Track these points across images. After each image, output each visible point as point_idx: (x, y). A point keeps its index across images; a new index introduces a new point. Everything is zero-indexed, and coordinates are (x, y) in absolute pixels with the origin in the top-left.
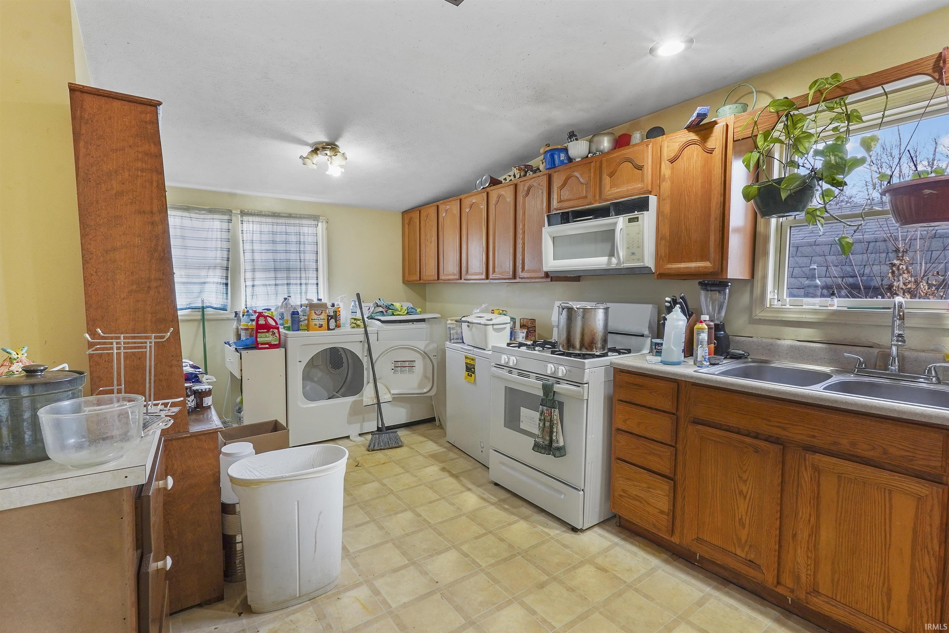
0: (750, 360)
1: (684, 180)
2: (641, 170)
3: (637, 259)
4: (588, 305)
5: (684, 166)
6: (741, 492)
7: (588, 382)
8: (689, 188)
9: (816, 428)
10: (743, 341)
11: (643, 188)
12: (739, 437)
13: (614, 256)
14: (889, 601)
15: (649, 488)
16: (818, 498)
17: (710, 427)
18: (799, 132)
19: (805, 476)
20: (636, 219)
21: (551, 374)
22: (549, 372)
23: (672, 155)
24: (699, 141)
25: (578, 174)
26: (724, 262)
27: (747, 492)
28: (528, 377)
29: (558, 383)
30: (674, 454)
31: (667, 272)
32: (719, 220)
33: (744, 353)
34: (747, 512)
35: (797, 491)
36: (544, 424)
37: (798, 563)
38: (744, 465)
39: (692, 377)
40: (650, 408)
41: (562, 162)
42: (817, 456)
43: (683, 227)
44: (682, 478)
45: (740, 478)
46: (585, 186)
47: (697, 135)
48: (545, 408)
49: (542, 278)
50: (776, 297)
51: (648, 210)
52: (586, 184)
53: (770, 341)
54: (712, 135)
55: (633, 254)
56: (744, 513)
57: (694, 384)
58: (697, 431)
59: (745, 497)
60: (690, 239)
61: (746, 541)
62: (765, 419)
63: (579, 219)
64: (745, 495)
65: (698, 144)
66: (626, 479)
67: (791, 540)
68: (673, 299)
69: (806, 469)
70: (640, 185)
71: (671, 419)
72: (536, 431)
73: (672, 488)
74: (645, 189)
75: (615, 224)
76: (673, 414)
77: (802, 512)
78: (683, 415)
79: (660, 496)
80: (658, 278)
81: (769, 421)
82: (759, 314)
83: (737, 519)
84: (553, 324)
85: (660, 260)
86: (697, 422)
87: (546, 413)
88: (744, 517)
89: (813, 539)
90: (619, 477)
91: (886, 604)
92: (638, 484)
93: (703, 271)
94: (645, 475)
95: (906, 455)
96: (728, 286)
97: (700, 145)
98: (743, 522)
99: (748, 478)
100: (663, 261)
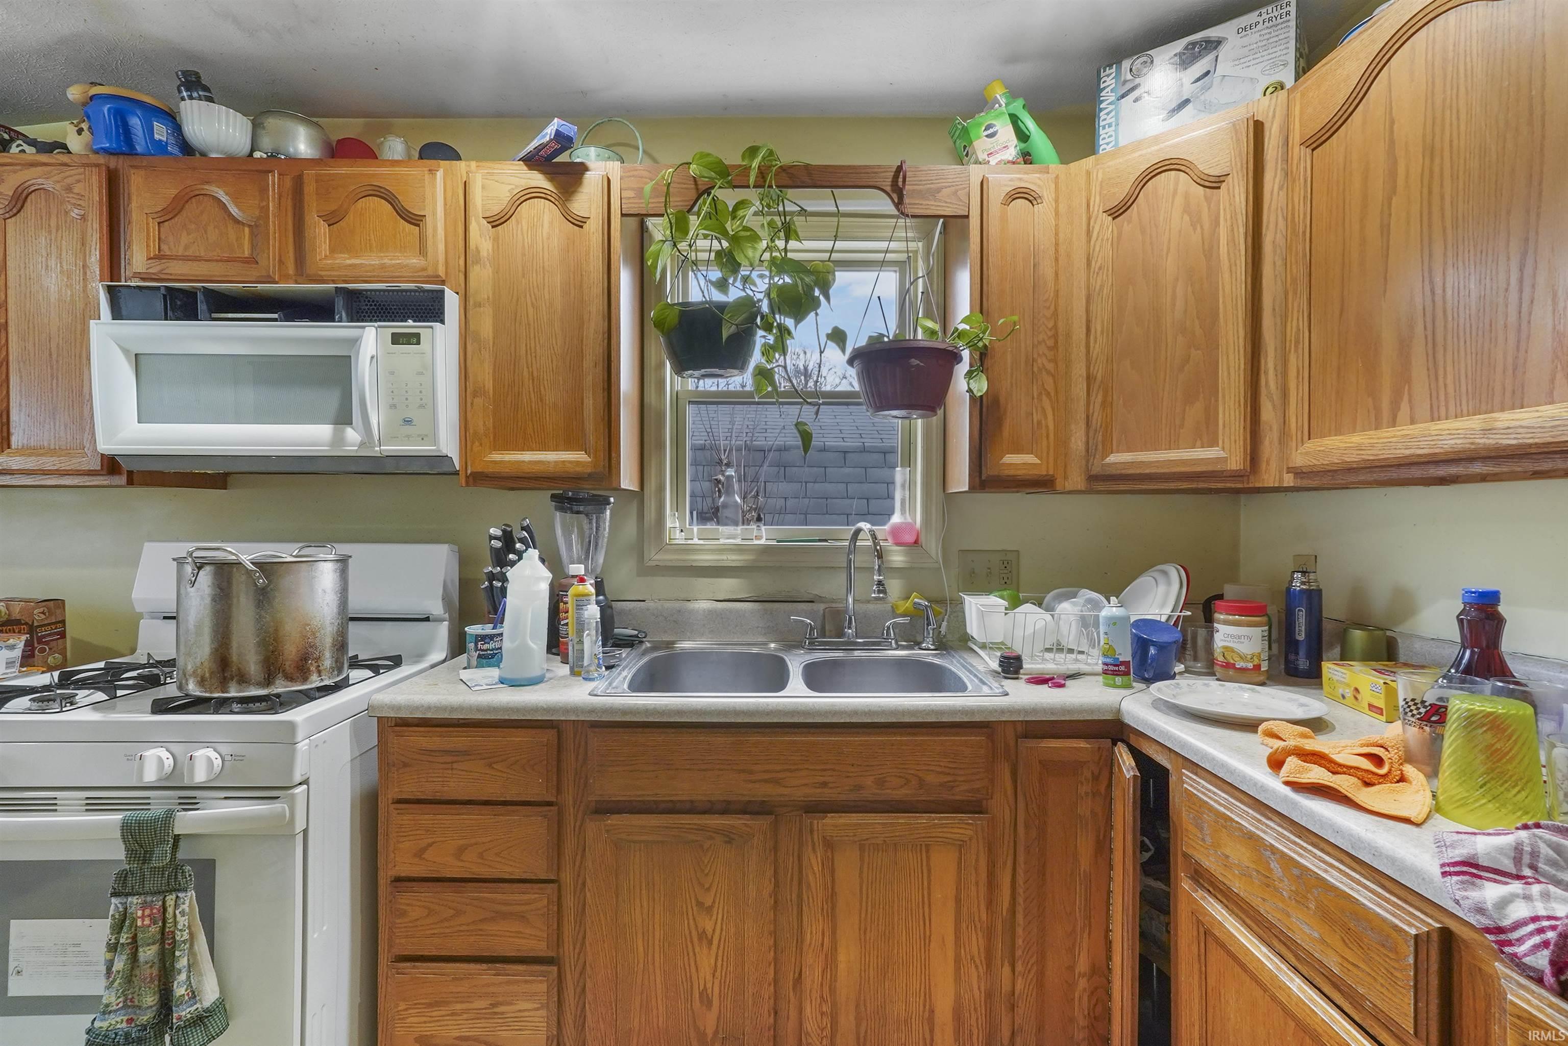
0: (648, 645)
1: (523, 270)
2: (418, 225)
3: (419, 436)
4: (286, 552)
5: (523, 240)
6: (702, 935)
7: (304, 778)
8: (536, 290)
9: (828, 767)
10: (630, 610)
11: (424, 269)
12: (696, 820)
13: (349, 423)
14: (932, 1031)
15: (493, 1005)
16: (832, 895)
17: (632, 813)
18: (739, 226)
19: (813, 861)
20: (413, 339)
21: (160, 780)
22: (150, 776)
23: (495, 209)
24: (553, 195)
25: (222, 193)
26: (613, 455)
27: (714, 930)
28: (50, 806)
29: (189, 804)
30: (555, 899)
31: (490, 469)
32: (601, 368)
33: (636, 632)
34: (715, 971)
35: (800, 896)
36: (134, 958)
37: (807, 1034)
38: (707, 875)
39: (593, 710)
40: (486, 803)
41: (161, 147)
42: (832, 820)
43: (526, 373)
44: (574, 948)
45: (700, 904)
46: (247, 230)
47: (551, 180)
48: (134, 900)
49: (91, 473)
50: (677, 525)
51: (442, 322)
52: (250, 226)
53: (677, 605)
54: (580, 190)
55: (408, 422)
56: (709, 977)
57: (595, 725)
58: (607, 831)
59: (710, 942)
60: (541, 400)
61: (716, 1032)
62: (743, 771)
63: (230, 315)
64: (710, 937)
65: (553, 200)
66: (430, 1005)
67: (791, 994)
68: (504, 531)
69: (814, 849)
70: (415, 261)
71: (545, 816)
72: (95, 986)
73: (556, 982)
74: (430, 272)
75: (355, 342)
76: (549, 804)
77: (811, 933)
78: (571, 802)
79: (526, 1014)
80: (467, 484)
81: (751, 772)
82: (655, 557)
83: (696, 995)
84: (138, 609)
85: (473, 443)
86: (605, 809)
87: (143, 917)
88: (709, 985)
89: (829, 977)
90: (406, 1010)
91: (928, 1036)
92: (464, 1006)
93: (572, 470)
94: (484, 975)
95: (945, 780)
96: (609, 503)
97: (557, 203)
98: (707, 995)
99: (714, 902)
100: (481, 445)
